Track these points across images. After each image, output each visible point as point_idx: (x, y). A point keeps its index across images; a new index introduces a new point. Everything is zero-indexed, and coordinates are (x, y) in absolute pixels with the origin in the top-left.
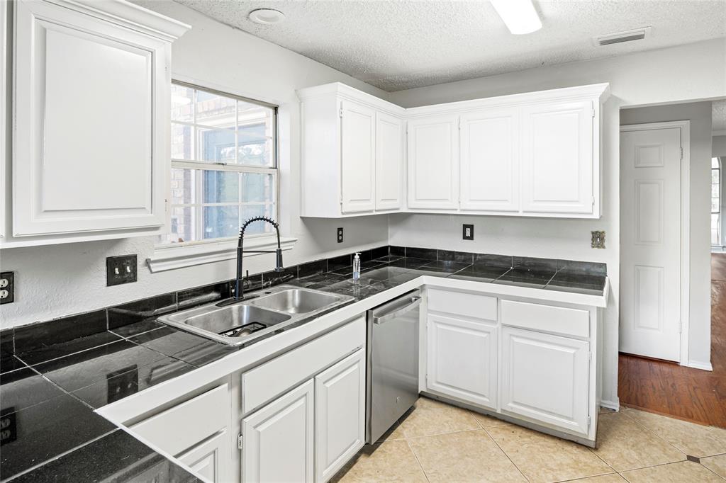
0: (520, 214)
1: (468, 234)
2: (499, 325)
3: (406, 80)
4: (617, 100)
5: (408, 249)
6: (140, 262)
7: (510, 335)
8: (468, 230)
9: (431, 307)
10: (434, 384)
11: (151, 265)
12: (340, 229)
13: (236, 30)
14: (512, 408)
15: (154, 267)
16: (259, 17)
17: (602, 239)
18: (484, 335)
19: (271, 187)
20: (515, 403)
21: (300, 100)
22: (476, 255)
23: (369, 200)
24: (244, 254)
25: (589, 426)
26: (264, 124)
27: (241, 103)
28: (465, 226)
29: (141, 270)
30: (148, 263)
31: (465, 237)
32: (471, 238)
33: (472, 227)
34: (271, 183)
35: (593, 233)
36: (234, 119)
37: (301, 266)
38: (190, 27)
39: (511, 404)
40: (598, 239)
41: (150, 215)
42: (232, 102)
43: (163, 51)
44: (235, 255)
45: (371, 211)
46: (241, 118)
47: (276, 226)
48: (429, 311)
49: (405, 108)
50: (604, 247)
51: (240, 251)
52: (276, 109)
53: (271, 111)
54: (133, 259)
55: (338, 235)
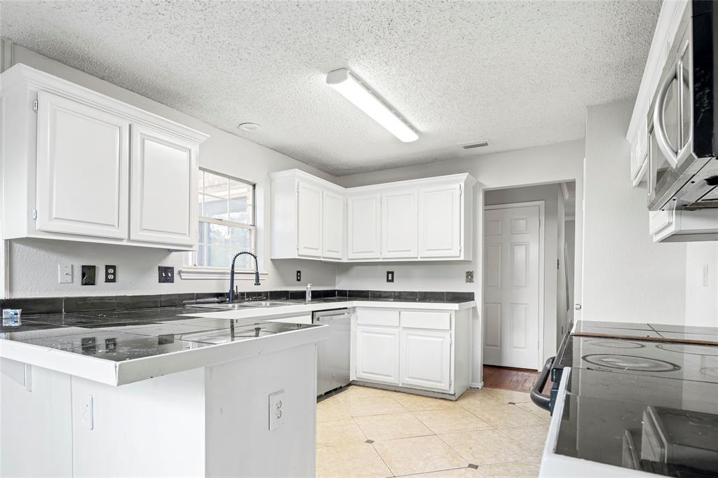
0: (419, 260)
1: (390, 278)
2: (400, 329)
3: (347, 168)
4: (481, 184)
5: (349, 291)
6: (176, 272)
7: (407, 334)
8: (390, 275)
9: (359, 322)
10: (362, 374)
11: (182, 274)
12: (299, 272)
13: (230, 134)
14: (407, 381)
15: (184, 276)
16: (245, 127)
17: (472, 277)
18: (392, 336)
19: (251, 239)
20: (409, 377)
21: (271, 180)
22: (394, 292)
23: (317, 249)
24: (235, 275)
25: (450, 385)
26: (245, 197)
27: (231, 181)
28: (388, 273)
29: (176, 277)
30: (180, 272)
31: (388, 281)
32: (392, 281)
33: (392, 273)
34: (251, 236)
35: (467, 273)
36: (227, 193)
37: (271, 292)
38: (209, 136)
39: (408, 379)
40: (470, 276)
41: (188, 238)
42: (227, 180)
43: (195, 149)
44: (229, 277)
45: (319, 257)
46: (231, 192)
47: (255, 258)
48: (358, 325)
49: (346, 187)
50: (473, 282)
51: (233, 273)
52: (254, 186)
53: (251, 187)
54: (171, 269)
55: (298, 276)
